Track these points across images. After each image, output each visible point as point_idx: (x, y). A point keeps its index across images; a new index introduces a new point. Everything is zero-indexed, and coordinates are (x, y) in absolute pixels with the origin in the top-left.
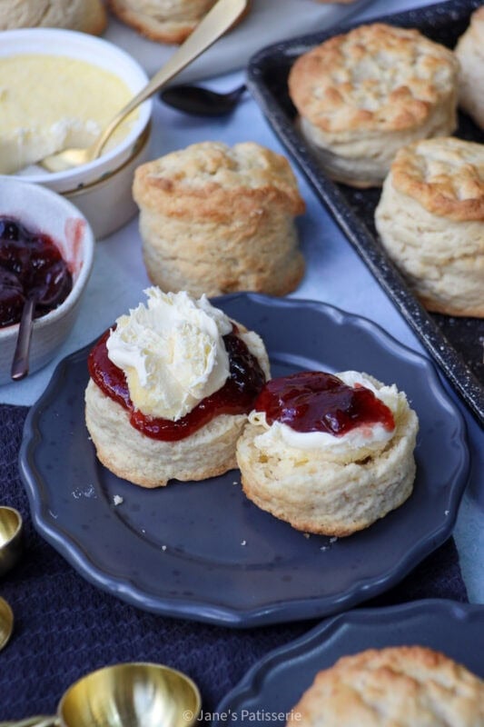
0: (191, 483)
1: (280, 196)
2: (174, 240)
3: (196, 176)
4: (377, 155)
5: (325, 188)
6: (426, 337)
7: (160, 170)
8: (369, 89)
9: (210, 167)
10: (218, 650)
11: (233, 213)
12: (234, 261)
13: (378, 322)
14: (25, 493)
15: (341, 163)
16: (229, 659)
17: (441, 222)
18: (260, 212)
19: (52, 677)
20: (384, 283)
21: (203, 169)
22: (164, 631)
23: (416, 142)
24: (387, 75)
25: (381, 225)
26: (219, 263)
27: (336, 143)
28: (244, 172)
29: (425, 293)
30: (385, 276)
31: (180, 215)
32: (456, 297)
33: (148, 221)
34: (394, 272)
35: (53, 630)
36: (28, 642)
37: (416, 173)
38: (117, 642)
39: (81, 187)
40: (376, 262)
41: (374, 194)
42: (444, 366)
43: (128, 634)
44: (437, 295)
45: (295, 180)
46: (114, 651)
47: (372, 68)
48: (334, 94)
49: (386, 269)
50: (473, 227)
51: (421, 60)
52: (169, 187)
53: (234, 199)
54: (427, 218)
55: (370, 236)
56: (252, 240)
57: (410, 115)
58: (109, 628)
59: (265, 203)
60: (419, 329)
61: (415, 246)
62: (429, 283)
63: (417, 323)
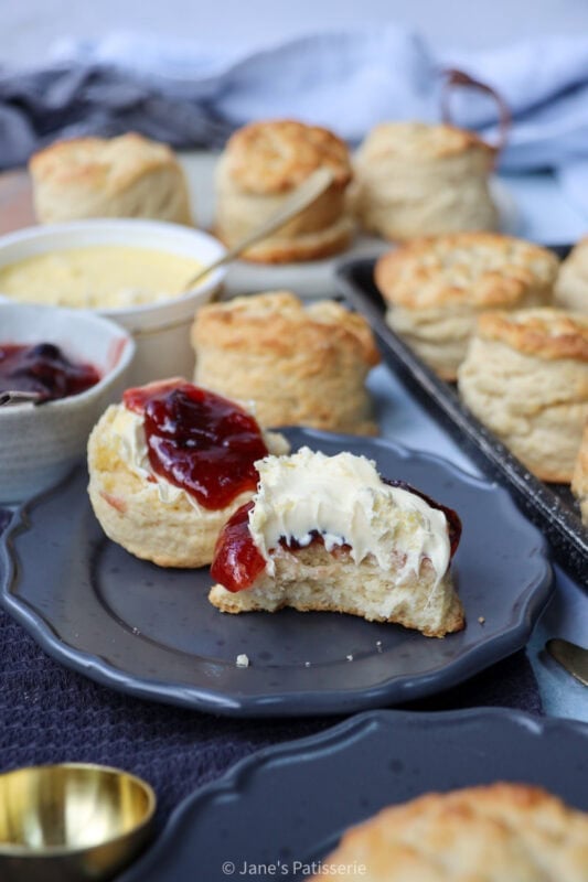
1: (351, 337)
3: (258, 309)
4: (464, 337)
8: (459, 272)
9: (276, 305)
11: (295, 345)
12: (294, 401)
17: (531, 363)
18: (326, 346)
21: (267, 306)
27: (425, 322)
31: (236, 345)
32: (549, 457)
43: (94, 739)
47: (463, 257)
48: (422, 273)
51: (517, 254)
52: (227, 317)
53: (297, 329)
56: (316, 379)
57: (502, 290)
59: (332, 339)
61: (501, 395)
62: (516, 441)
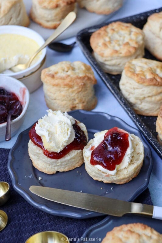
0: (63, 172)
1: (89, 79)
2: (55, 94)
3: (61, 73)
4: (119, 64)
5: (103, 75)
6: (137, 123)
7: (50, 71)
8: (116, 43)
9: (66, 70)
10: (74, 226)
11: (74, 84)
12: (74, 100)
13: (121, 118)
14: (10, 177)
15: (108, 67)
16: (78, 229)
17: (141, 86)
18: (83, 84)
19: (21, 237)
20: (123, 106)
21: (64, 70)
22: (56, 221)
23: (132, 60)
24: (122, 38)
25: (121, 87)
26: (70, 100)
27: (106, 61)
28: (77, 71)
29: (136, 108)
30: (123, 103)
31: (57, 85)
32: (147, 110)
33: (46, 87)
34: (126, 102)
35: (20, 222)
36: (13, 225)
37: (132, 70)
38: (41, 225)
39: (24, 77)
40: (120, 99)
41: (119, 76)
42: (143, 132)
43: (45, 222)
44: (140, 109)
45: (93, 73)
46: (40, 227)
47: (116, 36)
48: (105, 45)
49: (124, 101)
50: (151, 87)
51: (133, 33)
52: (53, 76)
53: (74, 80)
54: (136, 85)
55: (118, 90)
56: (80, 93)
57: (129, 51)
58: (39, 220)
59: (84, 81)
60: (135, 121)
61: (133, 94)
62: (137, 105)
63: (134, 118)
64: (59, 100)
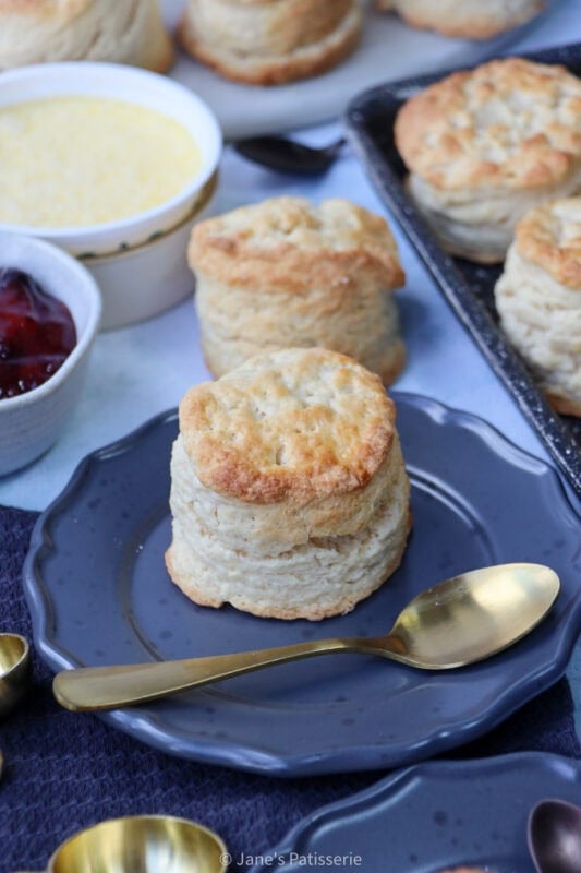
1: (372, 263)
2: (235, 316)
3: (265, 235)
4: (504, 220)
5: (433, 257)
6: (549, 438)
7: (222, 228)
8: (495, 137)
9: (285, 224)
10: (256, 804)
11: (310, 282)
12: (311, 343)
15: (460, 232)
16: (269, 816)
17: (574, 297)
18: (345, 280)
19: (47, 835)
20: (501, 372)
21: (275, 226)
22: (192, 785)
23: (552, 202)
24: (520, 120)
25: (502, 304)
26: (293, 344)
27: (452, 204)
28: (328, 232)
29: (556, 390)
30: (501, 363)
31: (244, 282)
33: (204, 294)
34: (515, 360)
35: (53, 779)
36: (21, 791)
37: (546, 237)
38: (132, 797)
39: (124, 248)
40: (492, 347)
41: (497, 269)
42: (573, 480)
43: (146, 788)
44: (571, 392)
45: (395, 247)
46: (127, 806)
47: (501, 111)
48: (451, 143)
49: (504, 355)
51: (565, 102)
52: (231, 248)
53: (312, 264)
54: (555, 292)
56: (336, 316)
57: (545, 170)
58: (124, 780)
59: (352, 270)
60: (541, 428)
61: (543, 329)
62: (562, 377)
63: (539, 421)
64: (248, 340)
